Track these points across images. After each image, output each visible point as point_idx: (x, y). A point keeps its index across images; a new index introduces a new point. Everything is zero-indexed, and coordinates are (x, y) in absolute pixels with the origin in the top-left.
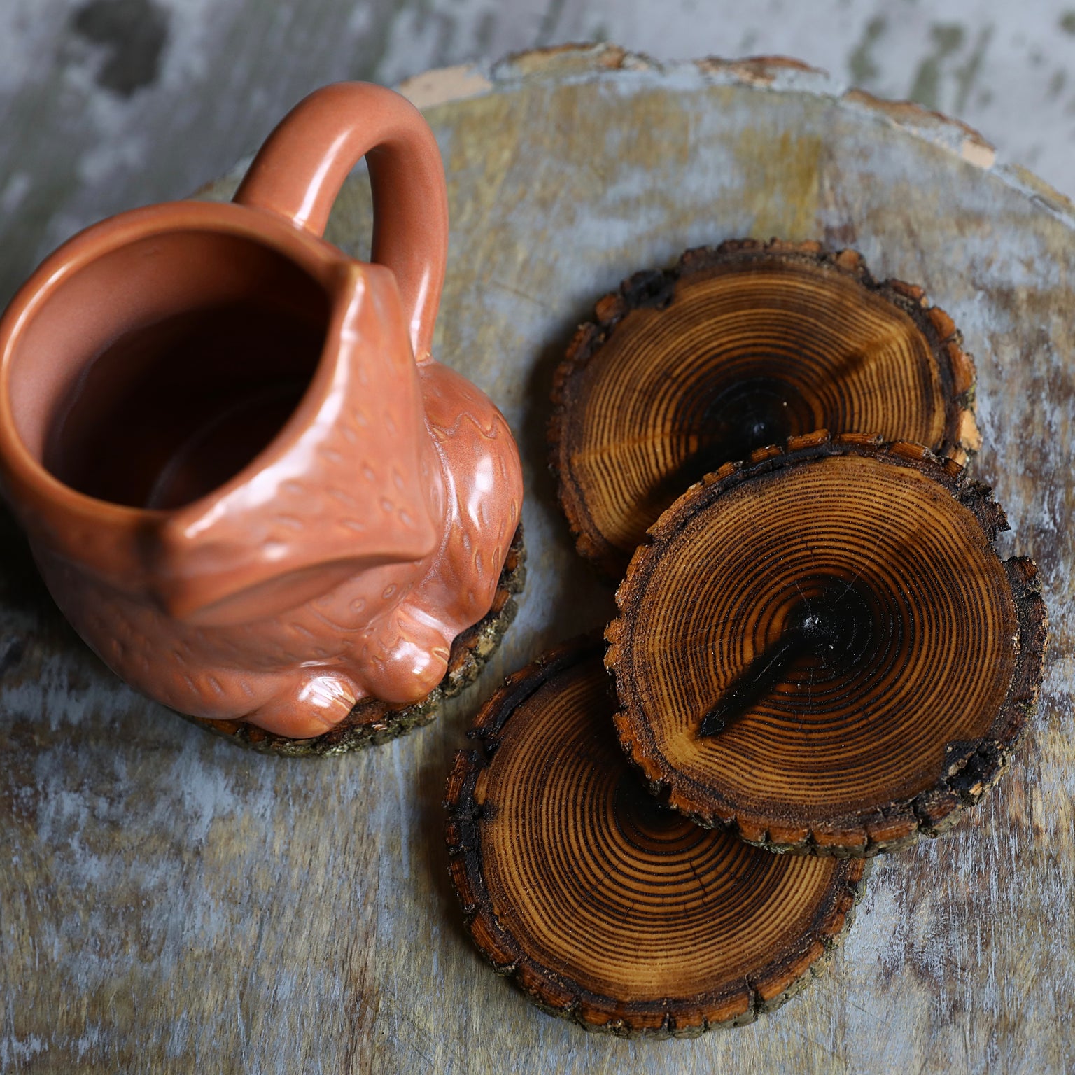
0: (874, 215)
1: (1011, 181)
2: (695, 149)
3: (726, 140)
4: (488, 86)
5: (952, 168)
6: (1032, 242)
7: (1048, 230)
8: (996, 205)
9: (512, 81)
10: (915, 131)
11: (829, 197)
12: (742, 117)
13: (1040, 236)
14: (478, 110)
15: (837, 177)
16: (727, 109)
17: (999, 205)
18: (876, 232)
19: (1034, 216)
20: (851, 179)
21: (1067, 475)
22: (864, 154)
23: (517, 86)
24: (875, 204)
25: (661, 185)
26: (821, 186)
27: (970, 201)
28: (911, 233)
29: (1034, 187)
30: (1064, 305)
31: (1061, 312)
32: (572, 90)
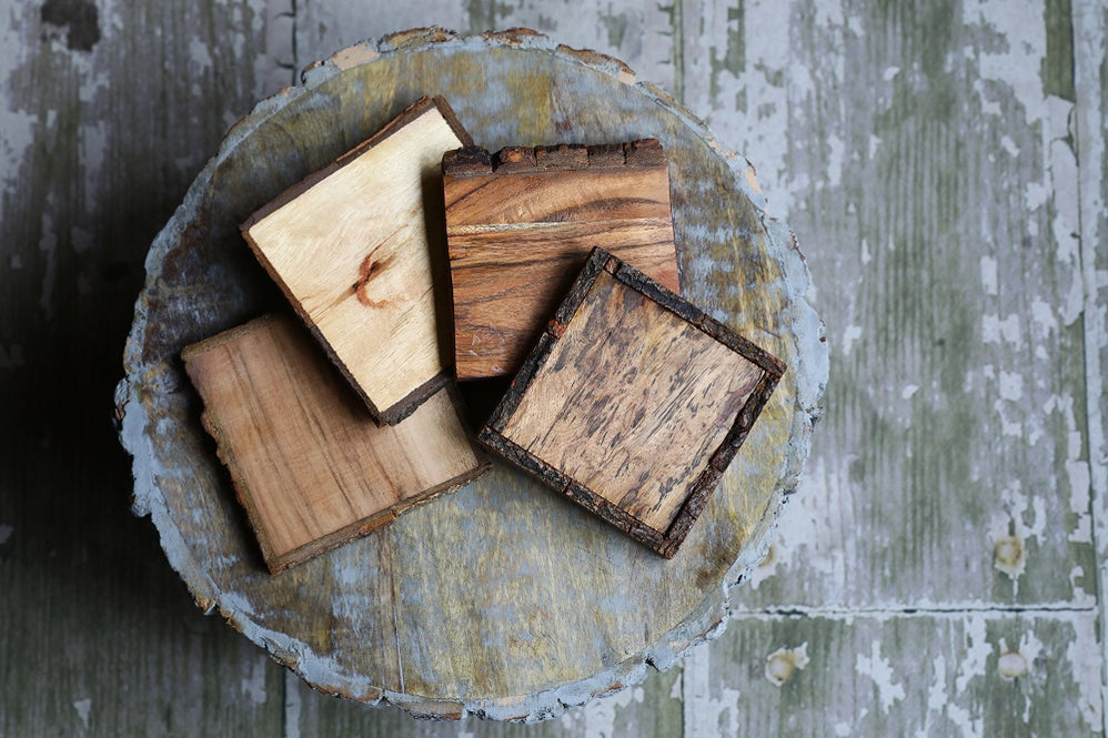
0: (579, 115)
1: (645, 92)
2: (486, 84)
3: (502, 78)
4: (378, 55)
5: (615, 86)
6: (658, 123)
7: (665, 118)
8: (638, 106)
9: (389, 52)
10: (595, 67)
11: (556, 107)
12: (507, 64)
13: (662, 121)
14: (375, 68)
15: (558, 95)
16: (500, 61)
17: (640, 105)
18: (581, 124)
19: (658, 110)
20: (565, 95)
21: (684, 244)
22: (570, 81)
23: (392, 54)
24: (579, 109)
25: (471, 105)
26: (551, 100)
27: (625, 104)
28: (598, 123)
29: (656, 94)
30: (676, 157)
31: (675, 160)
32: (420, 54)
